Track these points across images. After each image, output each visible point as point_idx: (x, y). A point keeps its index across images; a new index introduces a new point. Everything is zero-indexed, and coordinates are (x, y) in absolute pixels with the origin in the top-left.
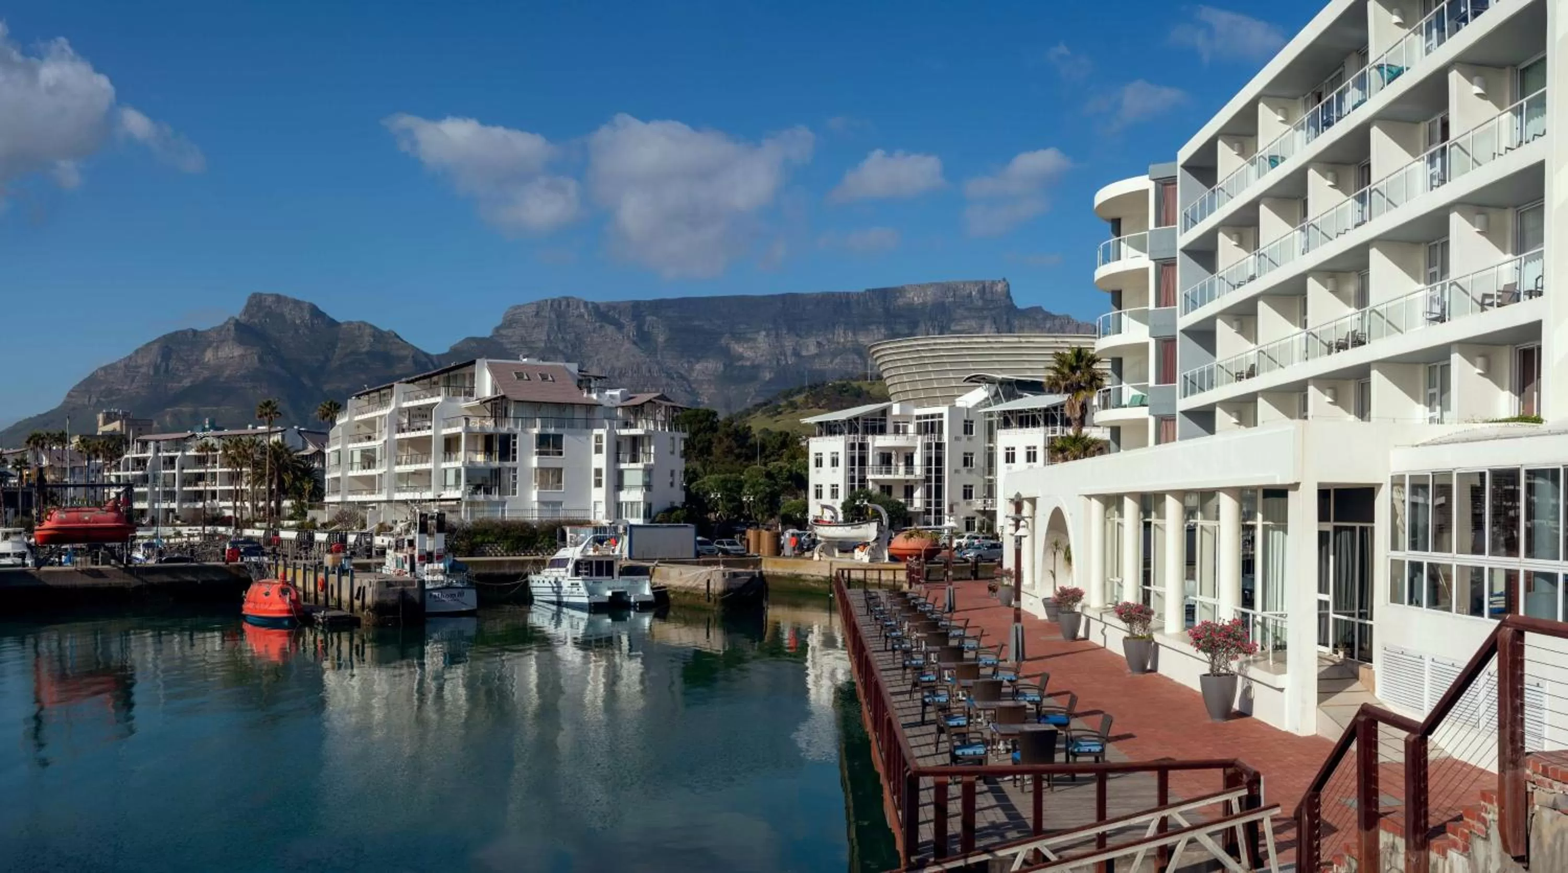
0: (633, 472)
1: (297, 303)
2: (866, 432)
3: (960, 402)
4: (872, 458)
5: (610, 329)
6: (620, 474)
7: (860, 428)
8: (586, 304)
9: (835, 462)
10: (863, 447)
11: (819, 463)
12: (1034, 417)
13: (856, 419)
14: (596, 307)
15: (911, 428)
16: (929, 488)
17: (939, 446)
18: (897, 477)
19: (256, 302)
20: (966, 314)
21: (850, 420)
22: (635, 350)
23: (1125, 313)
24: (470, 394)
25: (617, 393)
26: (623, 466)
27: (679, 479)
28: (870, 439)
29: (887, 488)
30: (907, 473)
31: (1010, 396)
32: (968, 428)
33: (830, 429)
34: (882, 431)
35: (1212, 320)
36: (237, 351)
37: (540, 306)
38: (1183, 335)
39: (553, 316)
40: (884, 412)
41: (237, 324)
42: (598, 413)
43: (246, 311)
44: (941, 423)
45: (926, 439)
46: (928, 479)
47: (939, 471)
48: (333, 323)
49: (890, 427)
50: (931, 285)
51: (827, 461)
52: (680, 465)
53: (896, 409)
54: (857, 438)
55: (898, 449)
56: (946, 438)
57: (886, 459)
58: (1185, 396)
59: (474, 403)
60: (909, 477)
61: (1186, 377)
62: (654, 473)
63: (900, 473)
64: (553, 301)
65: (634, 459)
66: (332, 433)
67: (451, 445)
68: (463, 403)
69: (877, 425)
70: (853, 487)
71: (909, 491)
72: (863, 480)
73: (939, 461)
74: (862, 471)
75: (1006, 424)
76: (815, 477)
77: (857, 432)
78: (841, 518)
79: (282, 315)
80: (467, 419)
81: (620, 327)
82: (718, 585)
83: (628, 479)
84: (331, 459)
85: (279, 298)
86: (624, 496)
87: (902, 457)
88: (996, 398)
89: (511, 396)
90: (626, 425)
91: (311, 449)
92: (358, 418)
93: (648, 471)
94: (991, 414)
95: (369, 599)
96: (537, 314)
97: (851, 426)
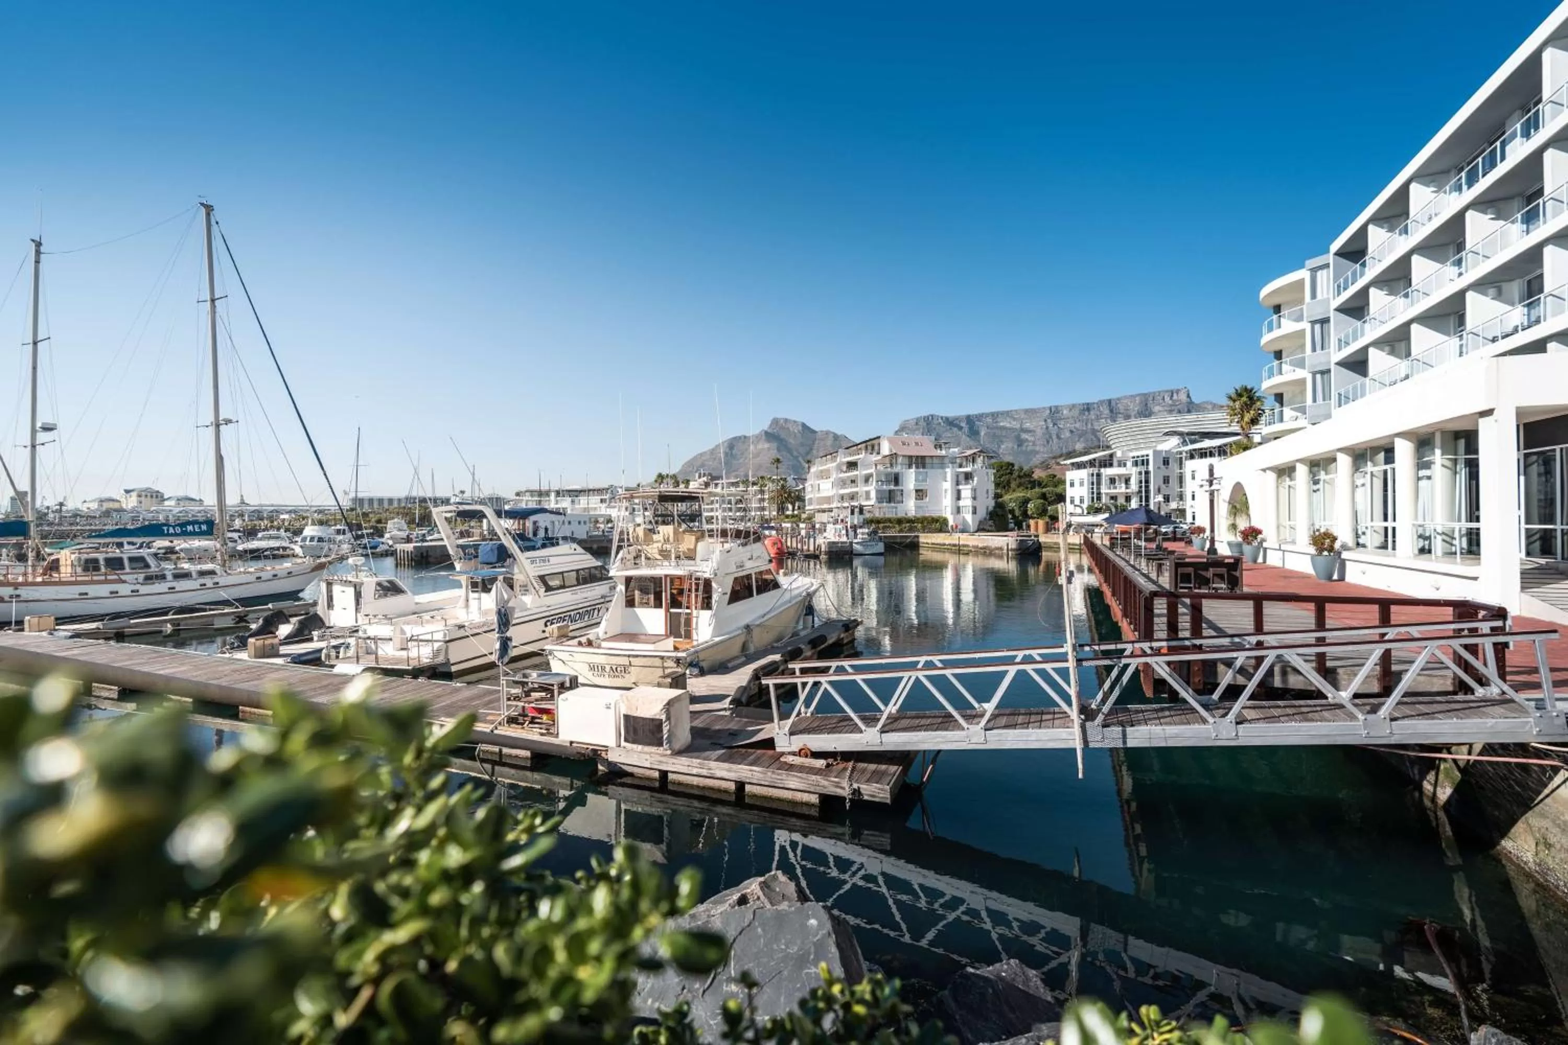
0: (966, 490)
1: (795, 422)
2: (1100, 466)
3: (1160, 447)
4: (1104, 480)
5: (955, 429)
6: (959, 492)
7: (1097, 464)
8: (942, 418)
9: (1082, 484)
10: (1099, 475)
11: (1072, 485)
12: (1211, 452)
13: (1094, 460)
14: (947, 419)
15: (1129, 464)
16: (1141, 497)
17: (1147, 473)
18: (1120, 491)
19: (775, 422)
20: (1161, 409)
21: (1090, 461)
22: (968, 439)
23: (1286, 363)
24: (878, 453)
25: (956, 450)
26: (961, 487)
27: (991, 495)
28: (1102, 470)
29: (1114, 498)
30: (1127, 488)
31: (1193, 442)
32: (1166, 462)
33: (1079, 466)
34: (1111, 465)
35: (1365, 349)
36: (766, 445)
37: (918, 420)
38: (1338, 367)
39: (925, 424)
40: (1111, 456)
41: (766, 433)
42: (947, 461)
43: (771, 426)
44: (1148, 460)
45: (1139, 469)
46: (1140, 492)
47: (1147, 487)
48: (814, 432)
49: (1115, 463)
50: (1139, 395)
51: (1077, 484)
52: (992, 487)
53: (1119, 454)
54: (1096, 471)
55: (1120, 476)
56: (1151, 468)
57: (1112, 481)
58: (1340, 406)
59: (879, 457)
60: (1128, 491)
61: (1340, 395)
62: (978, 491)
63: (1121, 489)
64: (924, 418)
65: (967, 484)
66: (808, 476)
67: (867, 479)
68: (875, 458)
69: (1108, 462)
70: (1093, 498)
71: (1128, 499)
72: (1099, 494)
73: (1147, 481)
74: (1099, 489)
75: (1192, 457)
76: (1070, 492)
77: (1095, 466)
78: (1085, 512)
79: (788, 428)
80: (876, 465)
81: (961, 428)
82: (1013, 545)
83: (963, 494)
84: (808, 489)
85: (786, 420)
86: (961, 503)
87: (1123, 480)
88: (1184, 443)
89: (899, 453)
90: (961, 466)
91: (801, 487)
92: (821, 468)
93: (974, 490)
94: (1181, 453)
95: (823, 549)
96: (917, 424)
97: (1092, 463)
